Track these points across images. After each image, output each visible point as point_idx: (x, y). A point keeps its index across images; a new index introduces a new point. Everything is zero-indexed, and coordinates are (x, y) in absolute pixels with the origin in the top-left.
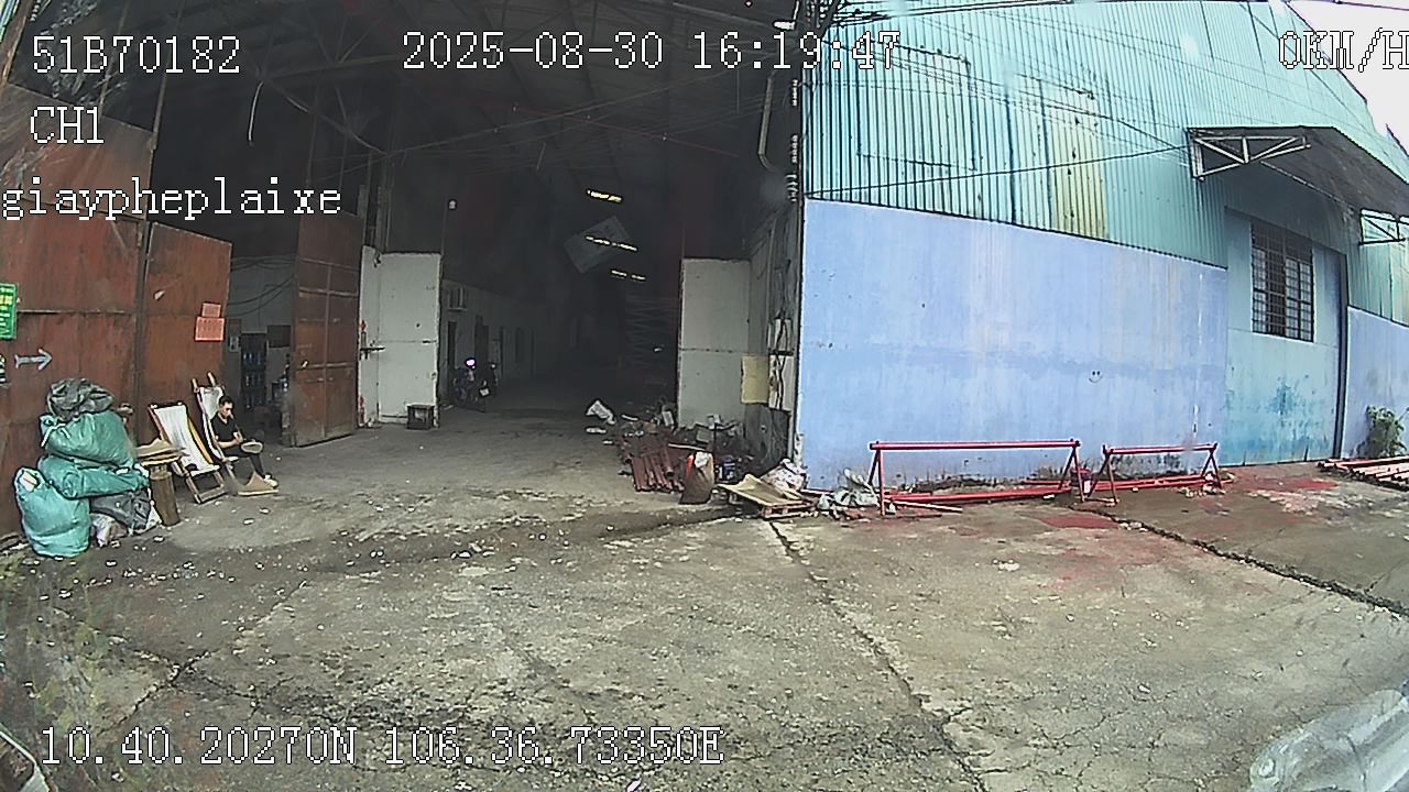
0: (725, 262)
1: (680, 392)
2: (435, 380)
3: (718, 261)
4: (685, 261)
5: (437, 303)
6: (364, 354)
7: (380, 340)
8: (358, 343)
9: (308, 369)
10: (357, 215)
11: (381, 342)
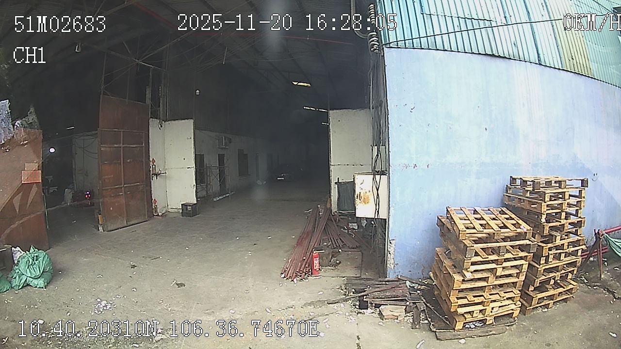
0: (355, 110)
2: (195, 188)
3: (351, 110)
4: (331, 112)
5: (193, 146)
6: (155, 177)
7: (166, 168)
8: (150, 171)
9: (111, 189)
10: (145, 103)
11: (166, 169)
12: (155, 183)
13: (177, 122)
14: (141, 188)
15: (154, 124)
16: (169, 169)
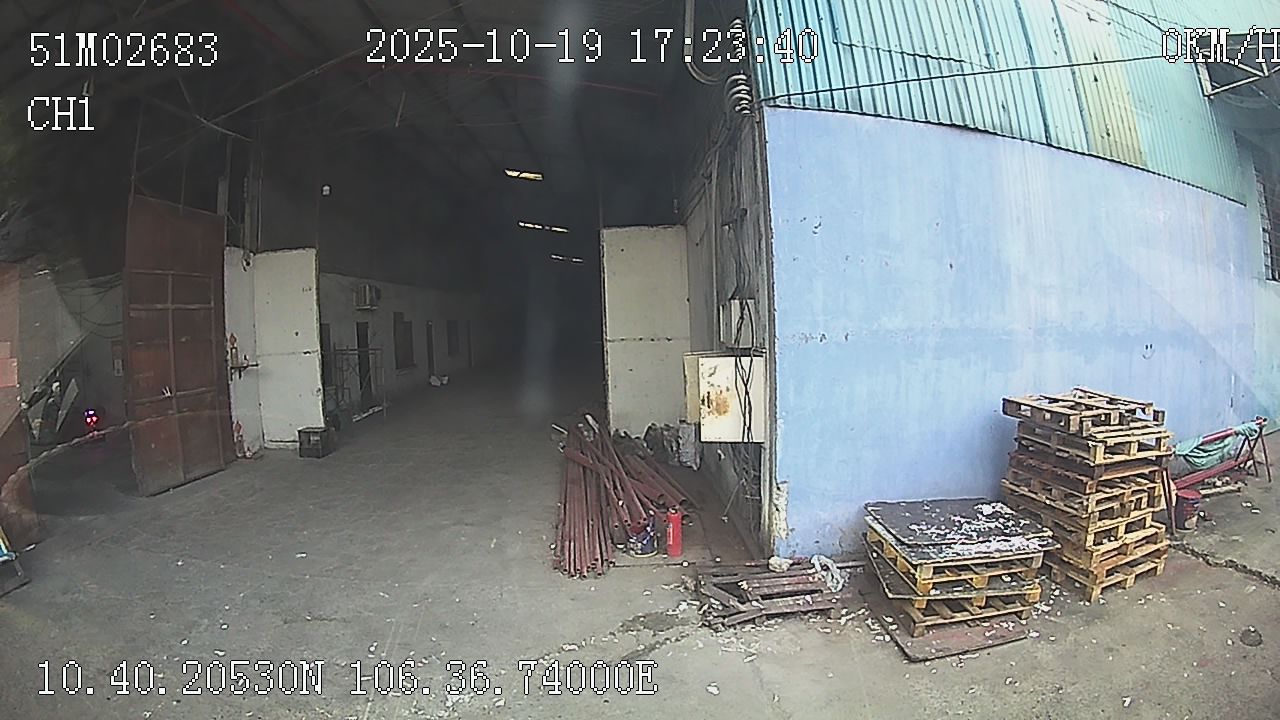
0: (655, 228)
1: (610, 394)
2: (320, 397)
3: (646, 228)
4: (605, 232)
5: (315, 307)
6: (237, 373)
7: (258, 353)
8: (227, 361)
9: (152, 402)
10: (216, 212)
11: (259, 356)
12: (238, 386)
13: (279, 253)
14: (209, 399)
15: (233, 257)
16: (264, 355)
